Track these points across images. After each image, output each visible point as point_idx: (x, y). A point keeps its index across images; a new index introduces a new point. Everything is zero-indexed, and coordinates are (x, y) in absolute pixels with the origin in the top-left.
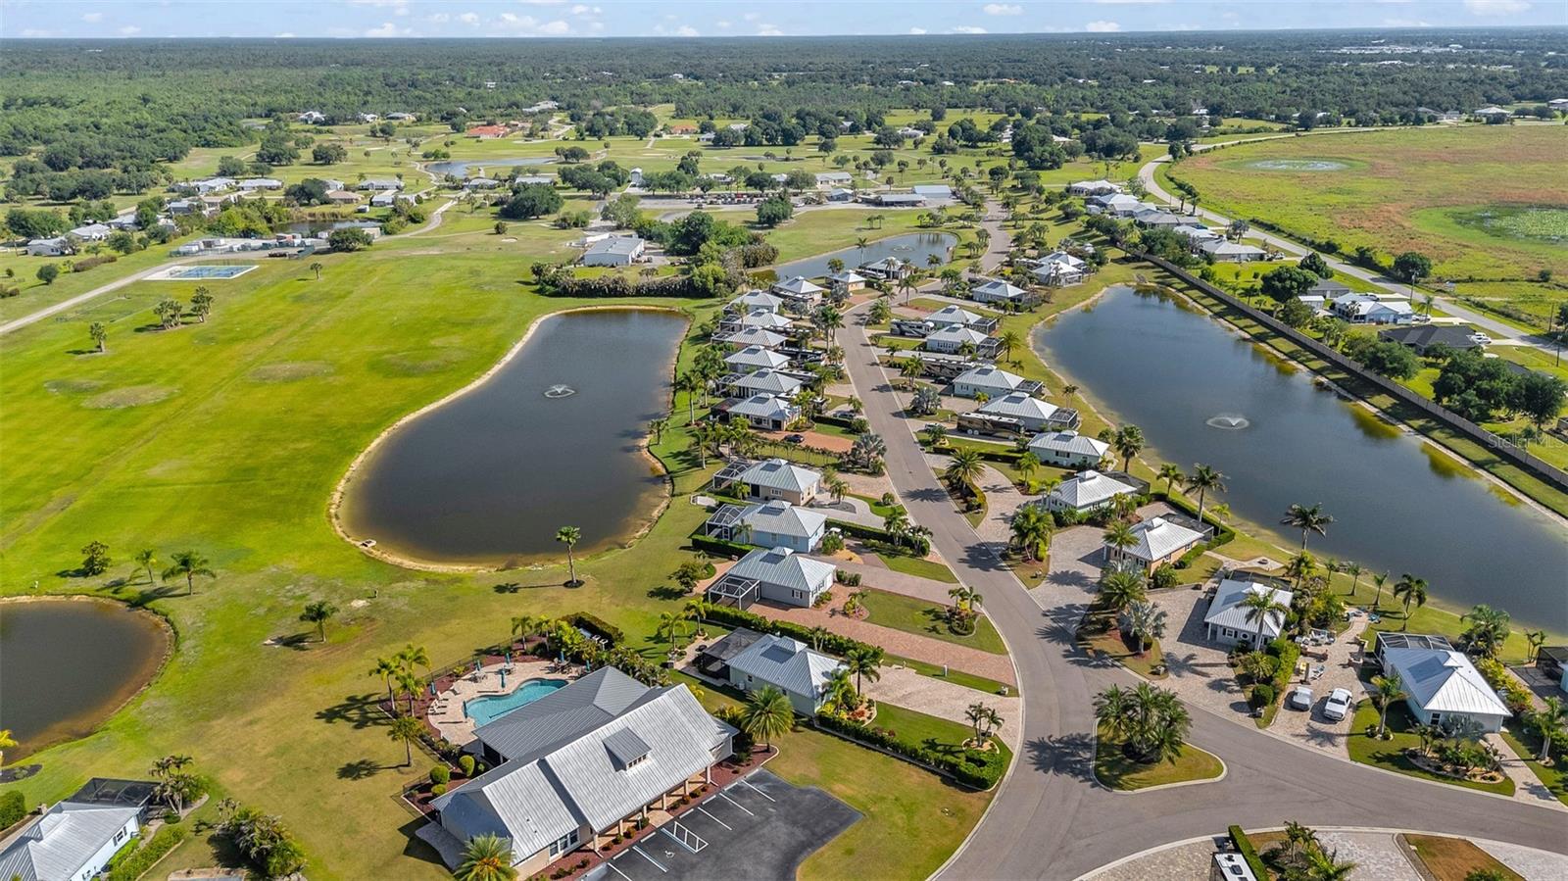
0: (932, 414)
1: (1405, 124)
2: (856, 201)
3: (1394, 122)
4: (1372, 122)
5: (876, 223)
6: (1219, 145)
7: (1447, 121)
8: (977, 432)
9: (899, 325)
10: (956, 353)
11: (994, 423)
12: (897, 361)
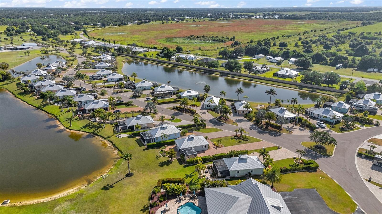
0: (140, 96)
1: (123, 25)
2: (6, 50)
3: (121, 25)
4: (116, 25)
5: (27, 54)
6: (91, 30)
7: (130, 24)
8: (160, 97)
9: (92, 77)
10: (118, 81)
11: (165, 94)
12: (106, 86)
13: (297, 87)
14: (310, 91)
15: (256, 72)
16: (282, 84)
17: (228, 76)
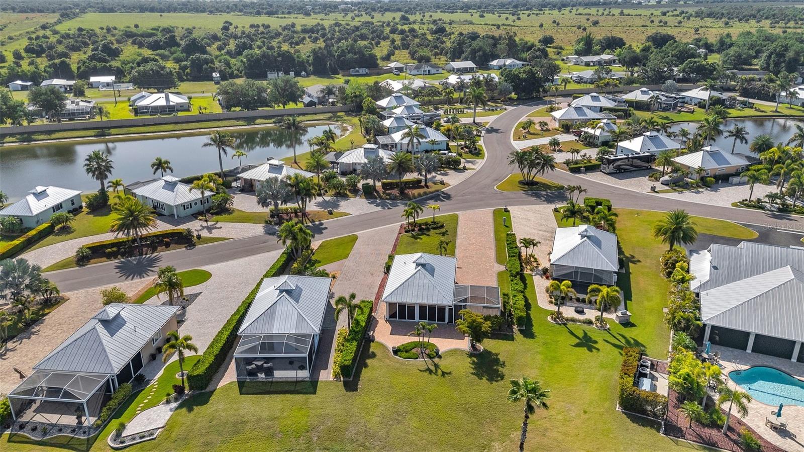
13: (241, 122)
14: (274, 123)
15: (72, 115)
16: (196, 124)
17: (5, 141)
